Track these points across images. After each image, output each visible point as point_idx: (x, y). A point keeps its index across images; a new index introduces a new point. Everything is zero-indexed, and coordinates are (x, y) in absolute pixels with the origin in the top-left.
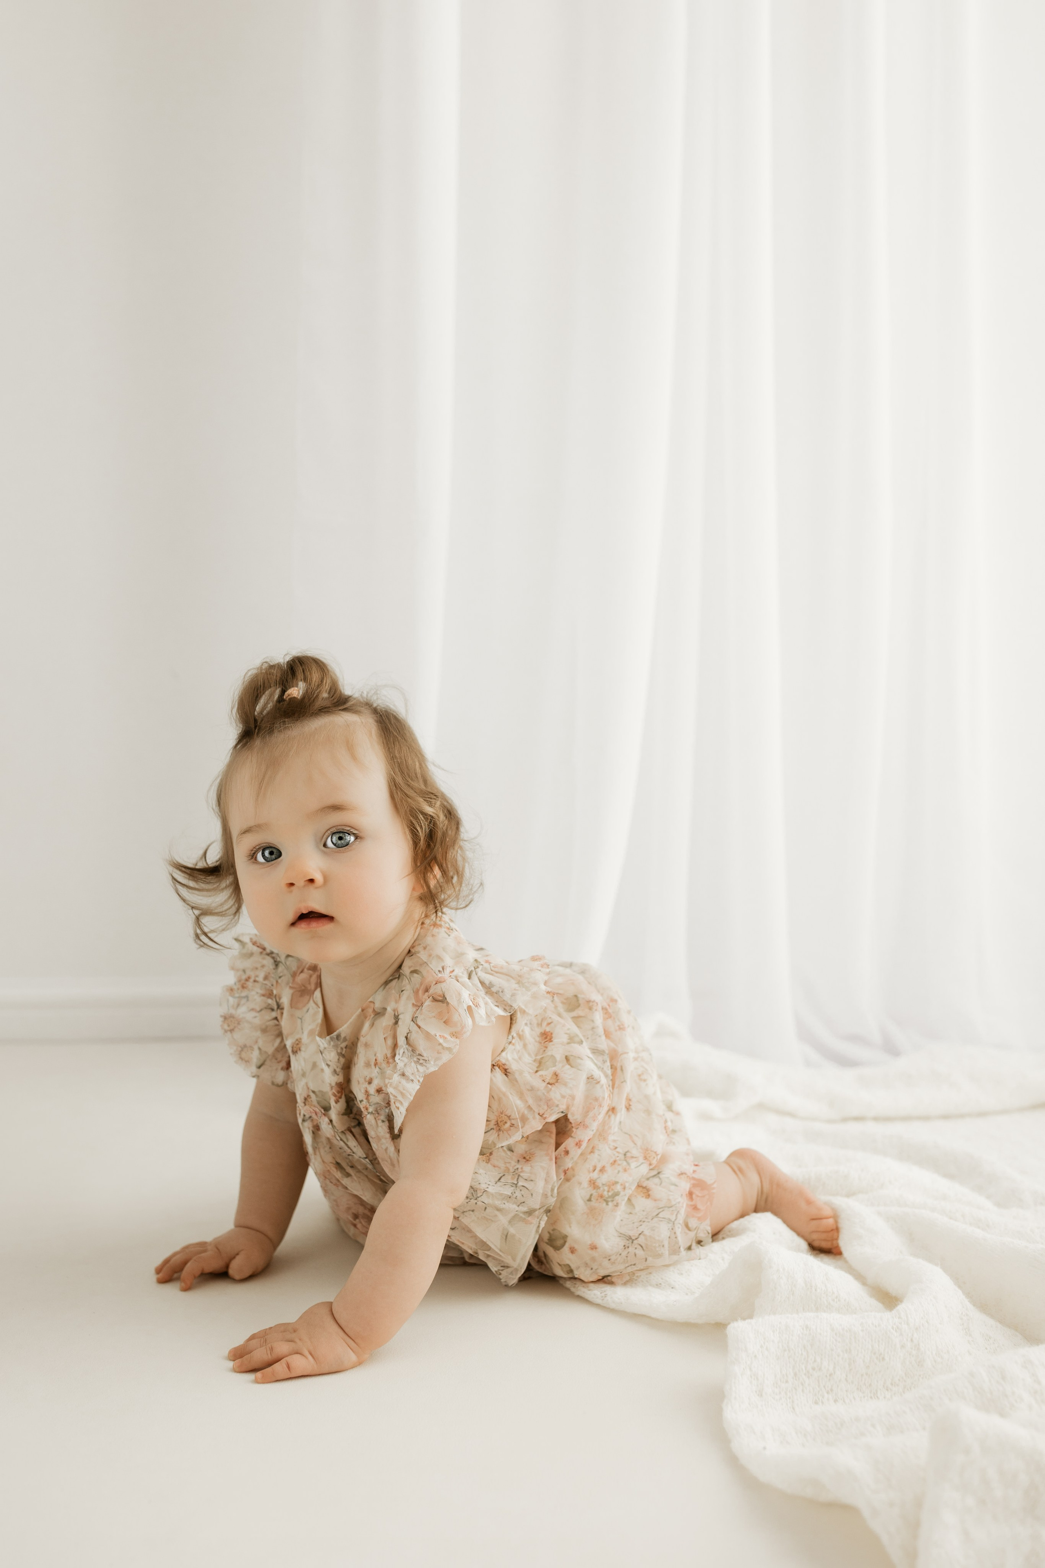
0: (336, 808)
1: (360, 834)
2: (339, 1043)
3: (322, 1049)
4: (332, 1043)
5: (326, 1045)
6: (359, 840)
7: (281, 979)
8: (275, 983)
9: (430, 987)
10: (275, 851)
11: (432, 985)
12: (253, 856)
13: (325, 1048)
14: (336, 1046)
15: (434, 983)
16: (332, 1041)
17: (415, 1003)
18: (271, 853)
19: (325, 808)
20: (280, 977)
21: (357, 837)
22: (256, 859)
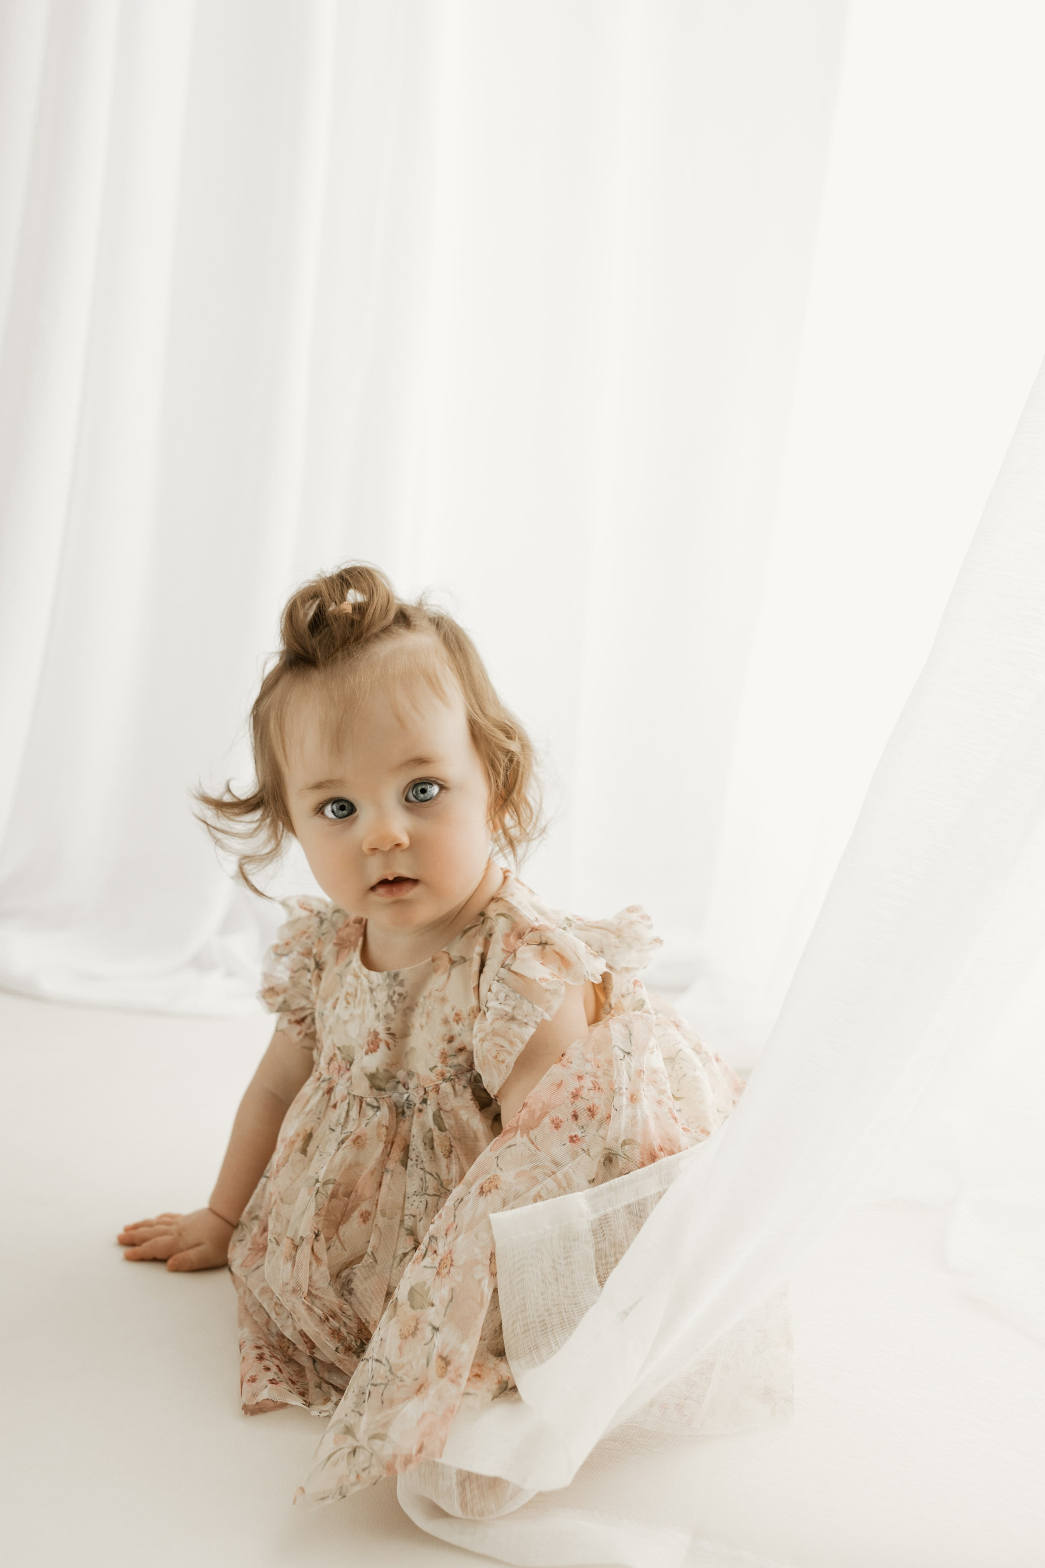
0: (421, 761)
1: (446, 785)
2: (394, 984)
3: (374, 986)
4: (388, 981)
5: (381, 982)
6: (444, 791)
7: (325, 936)
8: (316, 941)
9: (524, 933)
10: (346, 804)
11: (527, 932)
12: (320, 810)
13: (379, 985)
14: (390, 986)
15: (530, 930)
16: (389, 978)
17: (505, 948)
18: (342, 808)
19: (409, 762)
20: (323, 934)
21: (442, 788)
22: (323, 813)
